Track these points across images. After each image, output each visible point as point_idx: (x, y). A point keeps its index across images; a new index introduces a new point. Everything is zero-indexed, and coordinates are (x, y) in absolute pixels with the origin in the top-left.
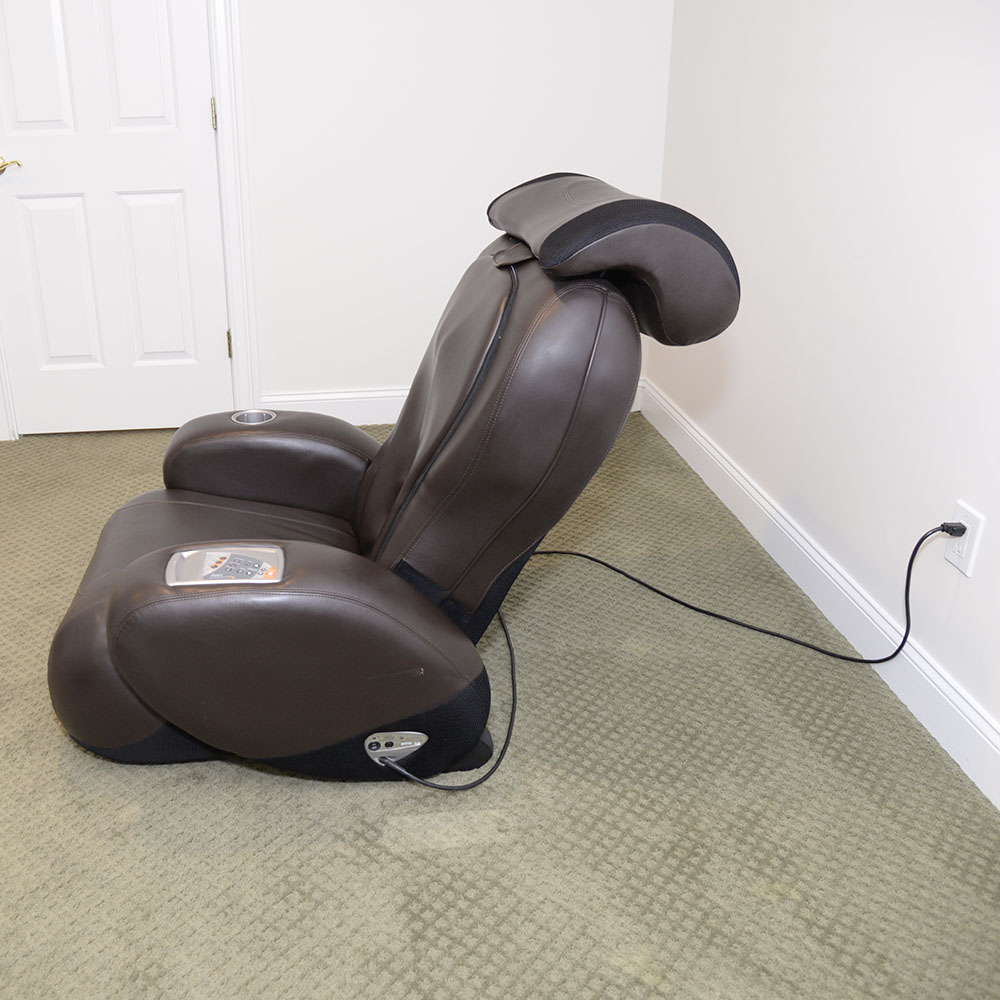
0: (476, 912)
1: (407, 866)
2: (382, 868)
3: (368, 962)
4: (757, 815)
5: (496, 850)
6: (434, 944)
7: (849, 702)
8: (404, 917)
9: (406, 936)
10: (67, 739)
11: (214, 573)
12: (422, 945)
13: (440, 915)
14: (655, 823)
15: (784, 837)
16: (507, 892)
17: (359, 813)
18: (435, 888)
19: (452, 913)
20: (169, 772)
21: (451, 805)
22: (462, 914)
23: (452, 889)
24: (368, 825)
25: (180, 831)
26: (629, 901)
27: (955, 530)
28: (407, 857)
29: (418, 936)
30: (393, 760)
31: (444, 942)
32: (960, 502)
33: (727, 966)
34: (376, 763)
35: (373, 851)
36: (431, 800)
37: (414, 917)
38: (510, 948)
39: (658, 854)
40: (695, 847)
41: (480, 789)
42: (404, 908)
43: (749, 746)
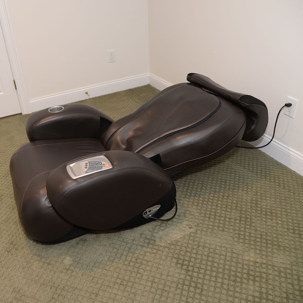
0: (199, 257)
1: (169, 249)
2: (163, 252)
3: (177, 285)
4: (256, 201)
5: (192, 235)
6: (193, 271)
7: (259, 161)
8: (179, 266)
9: (183, 272)
10: (31, 242)
11: (88, 170)
12: (190, 273)
13: (189, 261)
14: (231, 212)
15: (267, 206)
16: (204, 247)
17: (144, 236)
18: (183, 253)
19: (192, 259)
20: (73, 242)
21: (171, 224)
22: (195, 259)
23: (188, 252)
24: (149, 239)
25: (89, 261)
26: (239, 238)
27: (288, 105)
28: (167, 245)
29: (187, 271)
30: (150, 216)
31: (196, 270)
32: (288, 97)
33: (276, 249)
34: (146, 218)
35: (156, 247)
36: (163, 225)
37: (182, 265)
38: (215, 264)
39: (238, 221)
40: (246, 216)
41: (176, 217)
42: (177, 263)
43: (241, 181)
